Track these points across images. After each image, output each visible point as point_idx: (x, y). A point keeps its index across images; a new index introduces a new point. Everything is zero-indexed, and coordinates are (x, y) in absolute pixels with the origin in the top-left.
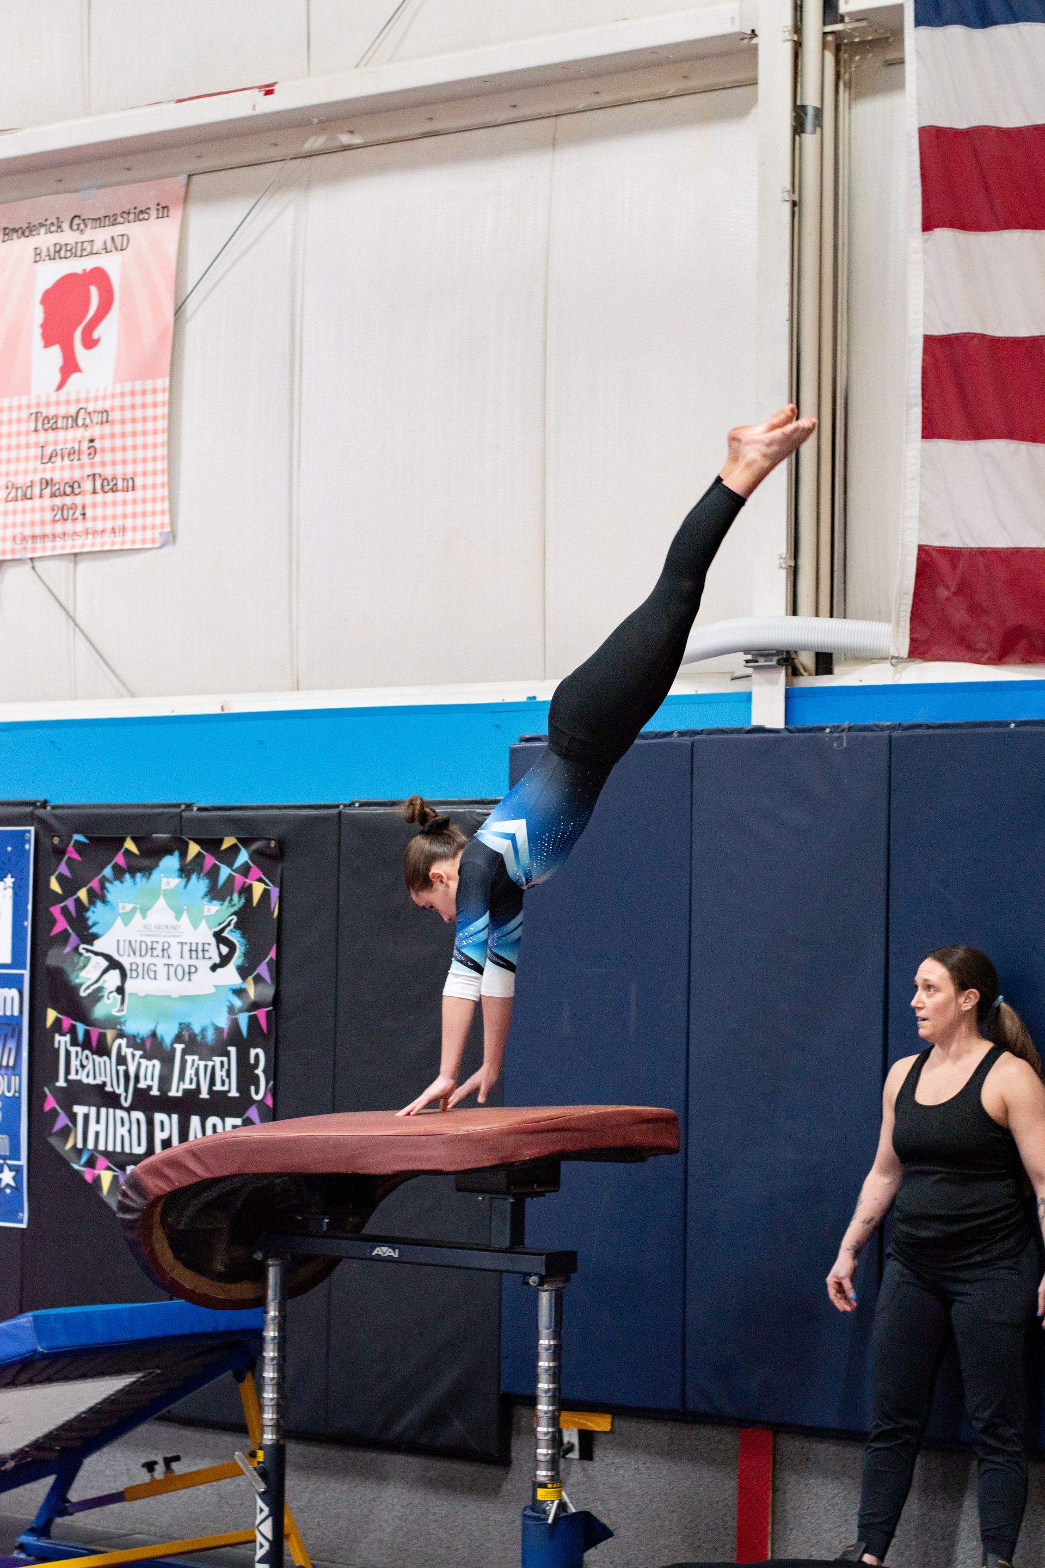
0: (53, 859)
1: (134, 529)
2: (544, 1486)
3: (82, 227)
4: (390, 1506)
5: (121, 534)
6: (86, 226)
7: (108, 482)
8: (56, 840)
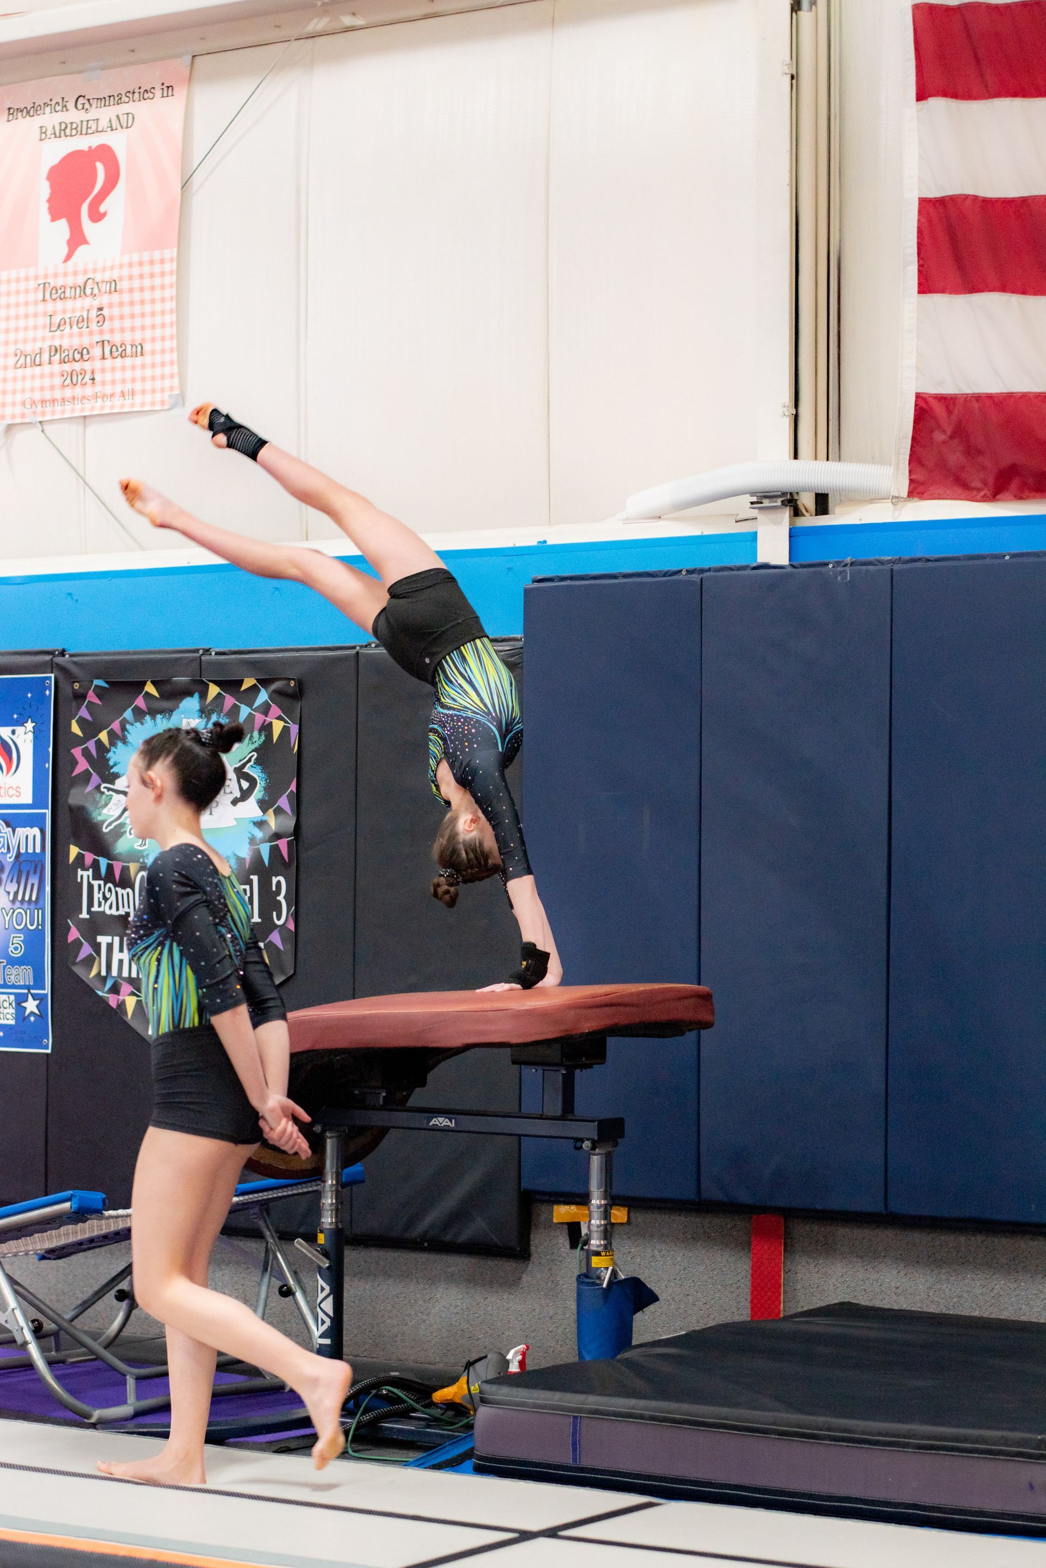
0: (74, 704)
1: (143, 392)
2: (598, 1254)
3: (87, 106)
4: (413, 1301)
5: (131, 397)
6: (91, 106)
7: (117, 348)
8: (76, 686)
